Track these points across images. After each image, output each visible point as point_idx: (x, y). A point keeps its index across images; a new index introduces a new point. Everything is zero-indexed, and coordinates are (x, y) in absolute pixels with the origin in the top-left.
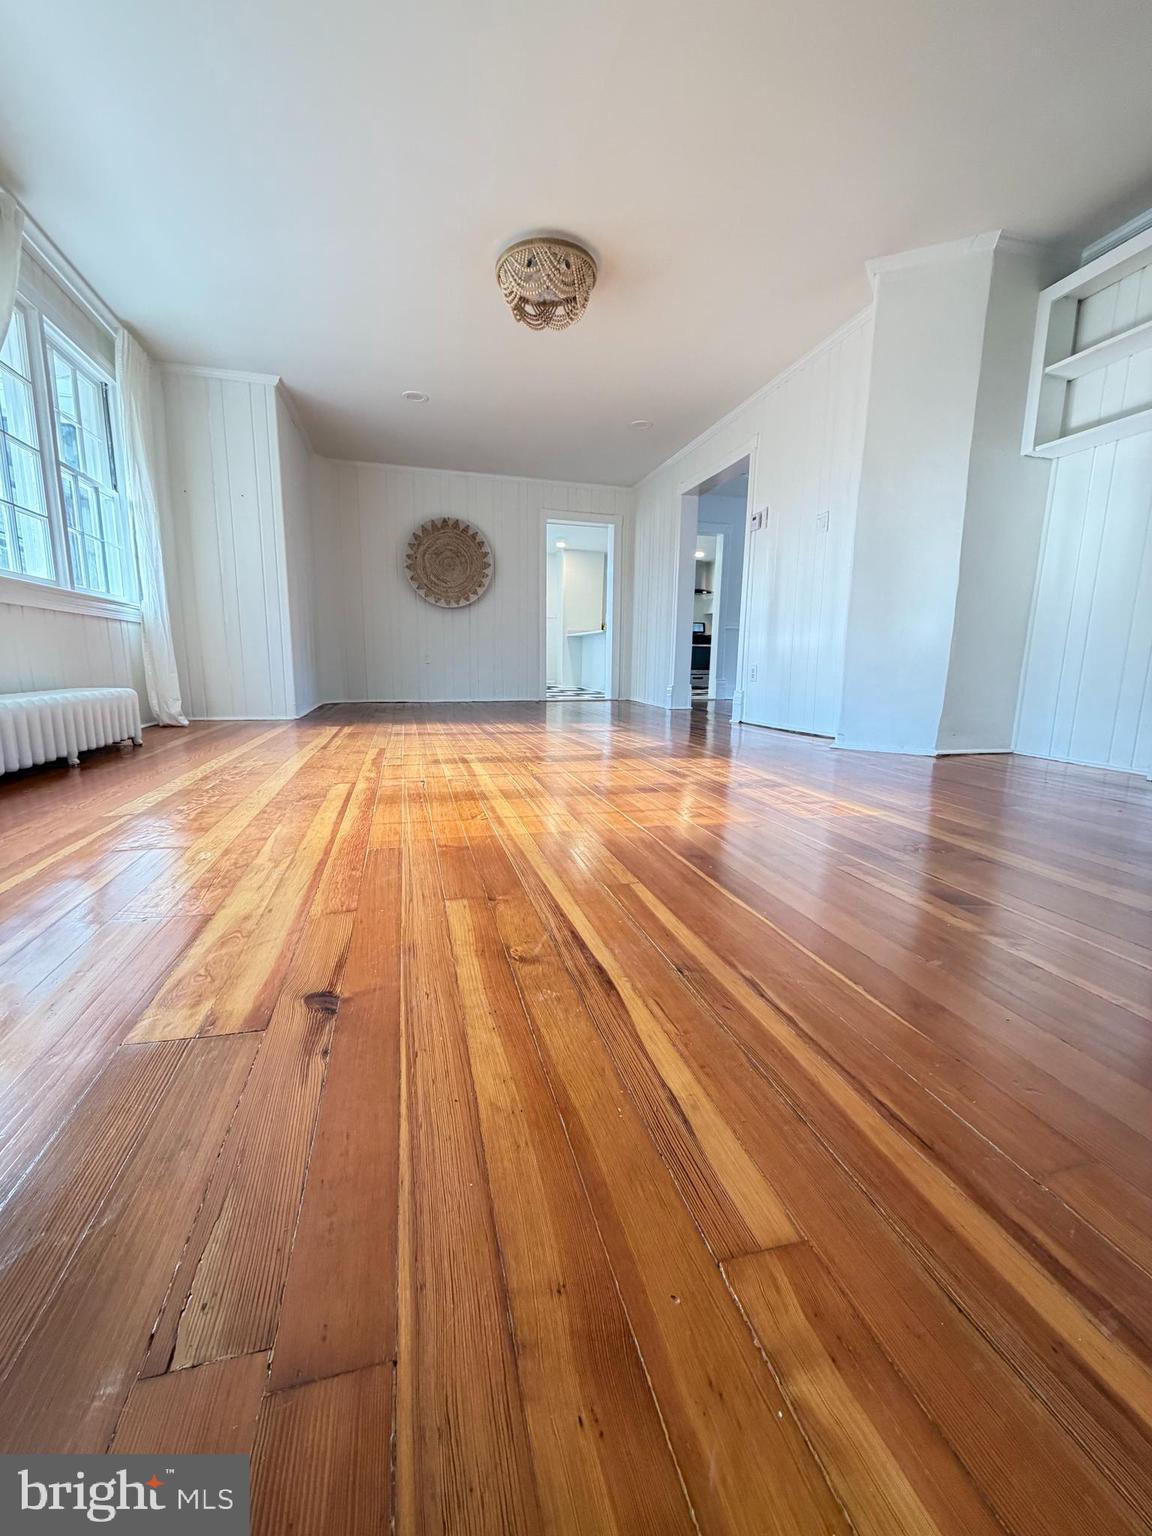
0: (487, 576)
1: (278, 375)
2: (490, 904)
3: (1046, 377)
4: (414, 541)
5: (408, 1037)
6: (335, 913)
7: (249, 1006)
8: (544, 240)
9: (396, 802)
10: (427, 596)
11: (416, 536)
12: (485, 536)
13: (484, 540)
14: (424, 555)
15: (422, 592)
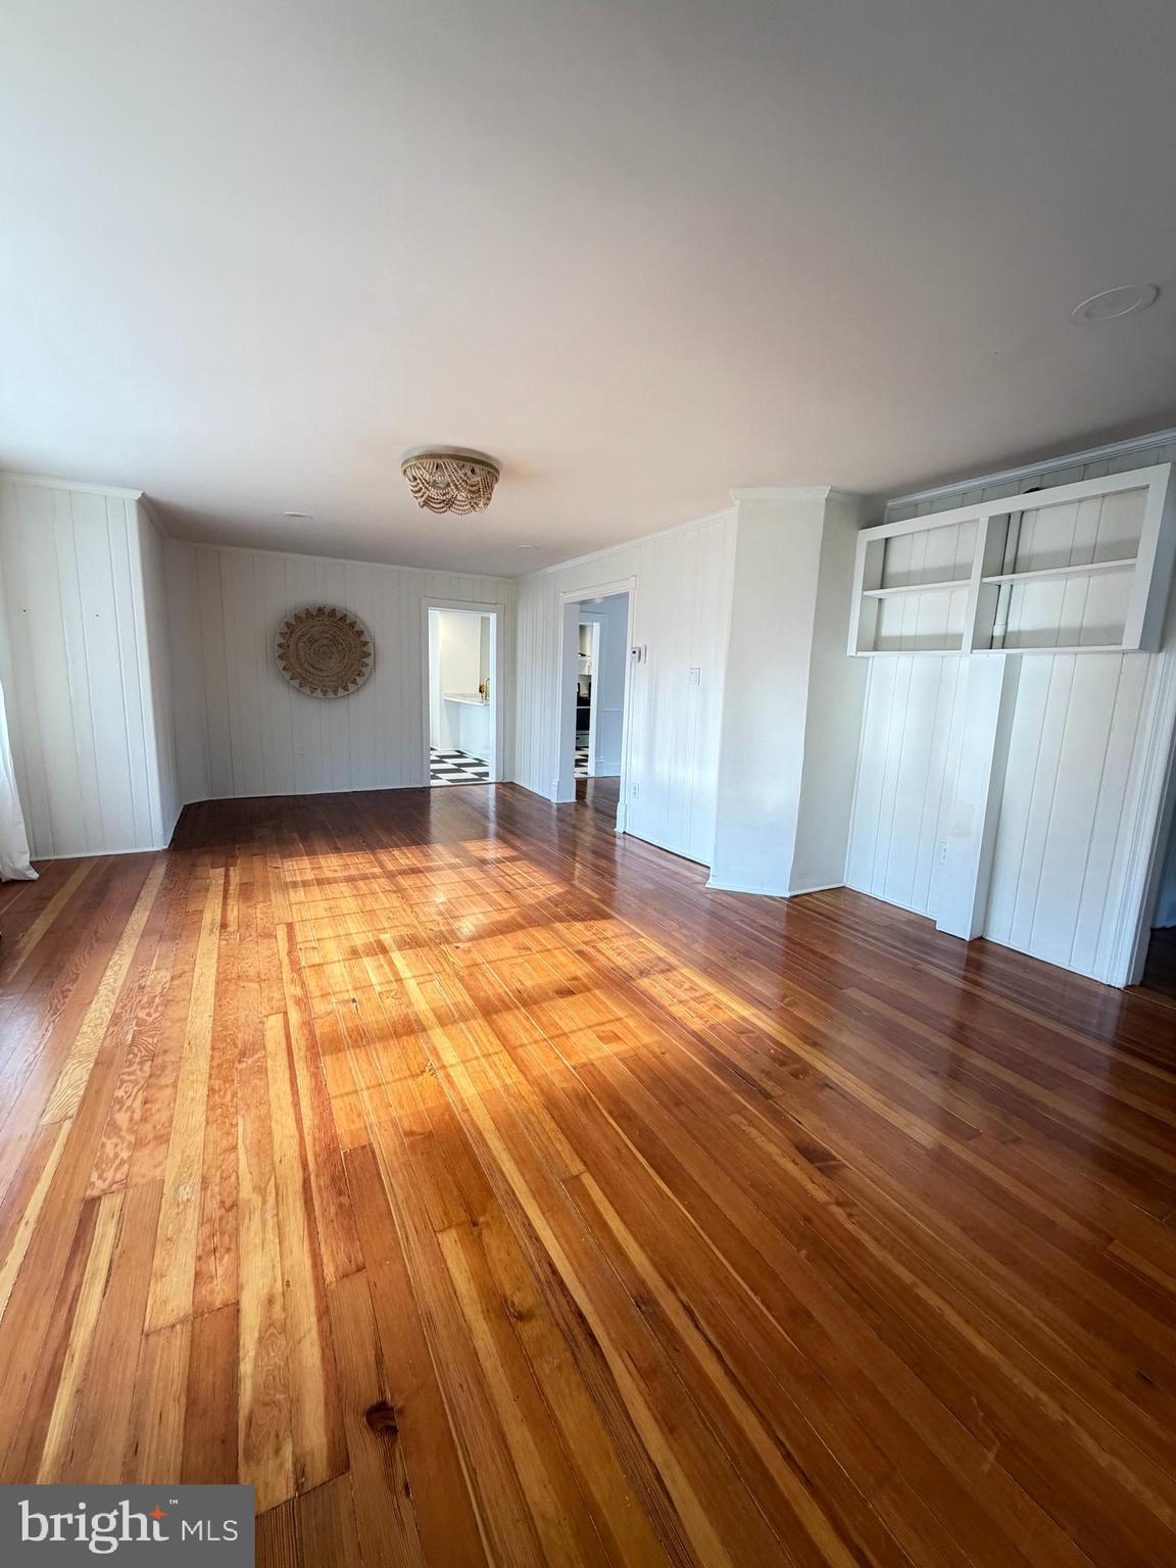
0: (367, 665)
1: (140, 490)
2: (476, 1231)
3: (863, 597)
4: (285, 630)
5: (462, 1449)
6: (347, 1276)
7: (324, 1440)
8: (452, 457)
9: (340, 1050)
10: (301, 685)
11: (288, 624)
12: (364, 624)
13: (364, 629)
14: (297, 644)
15: (296, 683)
